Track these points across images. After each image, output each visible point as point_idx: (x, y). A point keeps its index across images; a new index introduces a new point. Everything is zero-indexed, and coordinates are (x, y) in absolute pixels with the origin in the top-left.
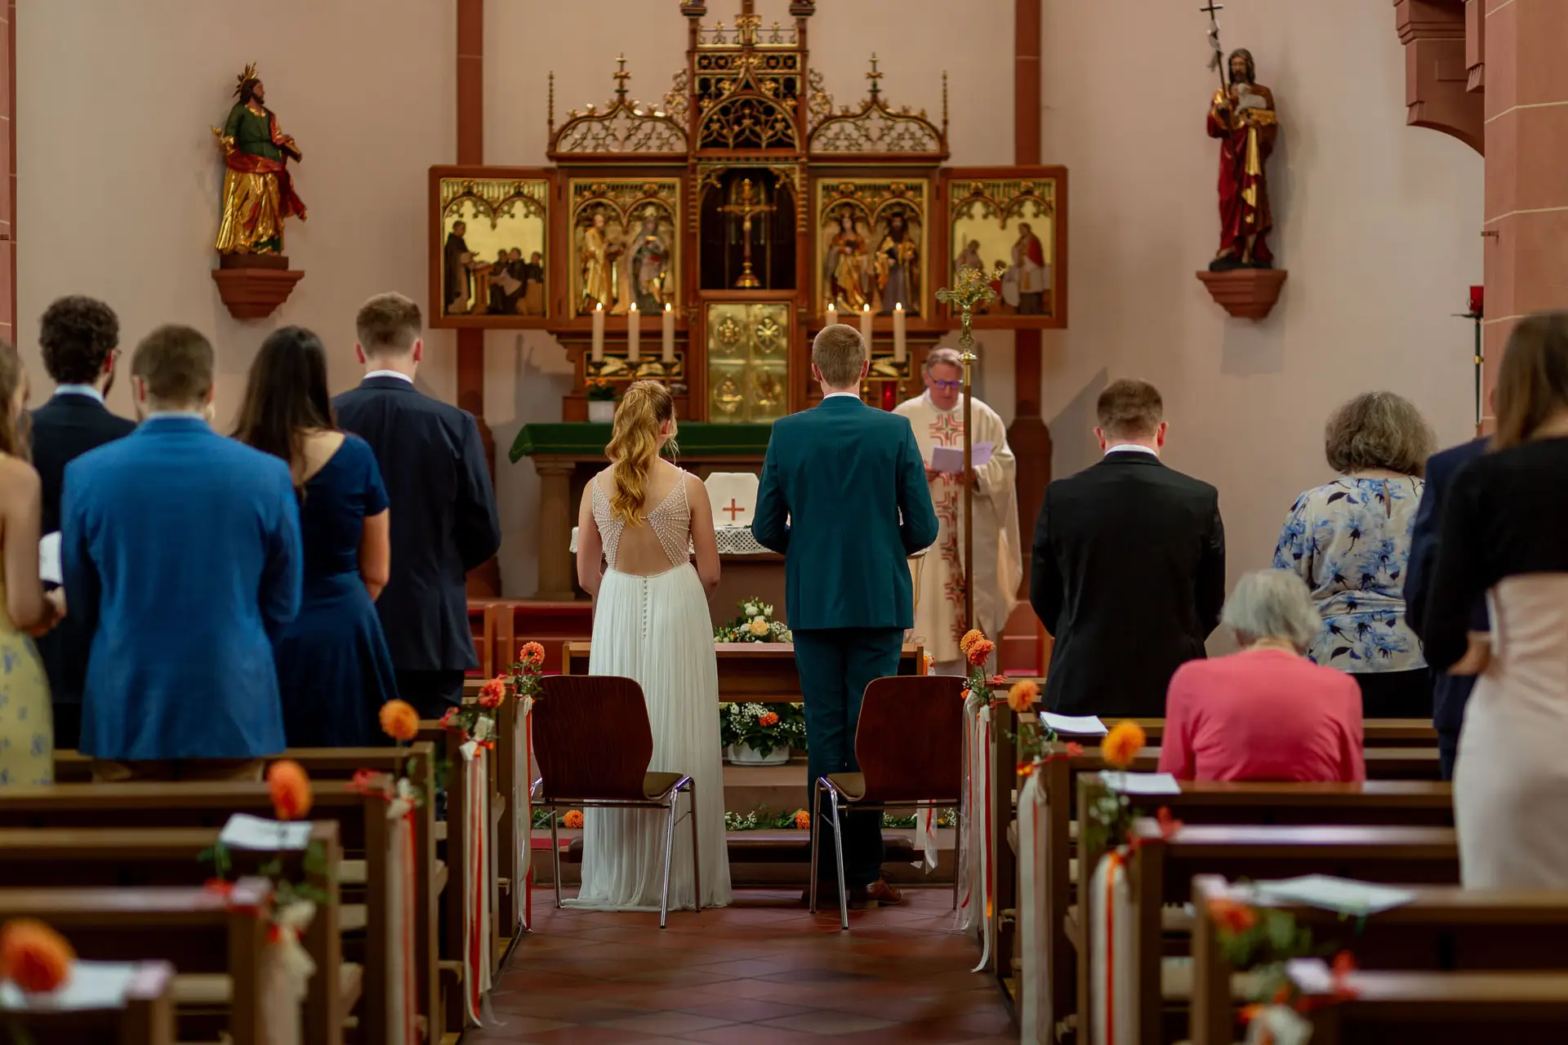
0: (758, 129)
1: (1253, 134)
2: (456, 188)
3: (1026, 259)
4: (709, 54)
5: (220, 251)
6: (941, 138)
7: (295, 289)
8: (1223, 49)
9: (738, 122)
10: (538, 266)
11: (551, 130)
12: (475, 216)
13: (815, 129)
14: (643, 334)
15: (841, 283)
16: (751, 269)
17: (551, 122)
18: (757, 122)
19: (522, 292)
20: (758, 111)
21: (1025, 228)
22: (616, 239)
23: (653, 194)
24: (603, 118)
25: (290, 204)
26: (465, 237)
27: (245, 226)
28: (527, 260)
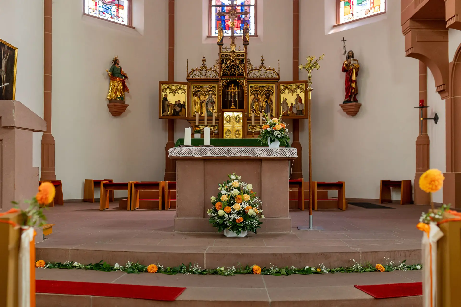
0: (235, 71)
1: (354, 70)
2: (165, 86)
3: (298, 102)
4: (224, 54)
5: (108, 99)
6: (278, 74)
7: (127, 109)
8: (346, 50)
9: (231, 69)
10: (184, 105)
11: (187, 73)
12: (170, 93)
13: (249, 72)
14: (208, 120)
15: (255, 108)
16: (234, 104)
17: (187, 71)
18: (235, 70)
19: (181, 110)
20: (235, 67)
21: (298, 95)
22: (202, 99)
23: (211, 88)
24: (199, 70)
25: (125, 88)
26: (167, 98)
27: (114, 93)
28: (182, 104)
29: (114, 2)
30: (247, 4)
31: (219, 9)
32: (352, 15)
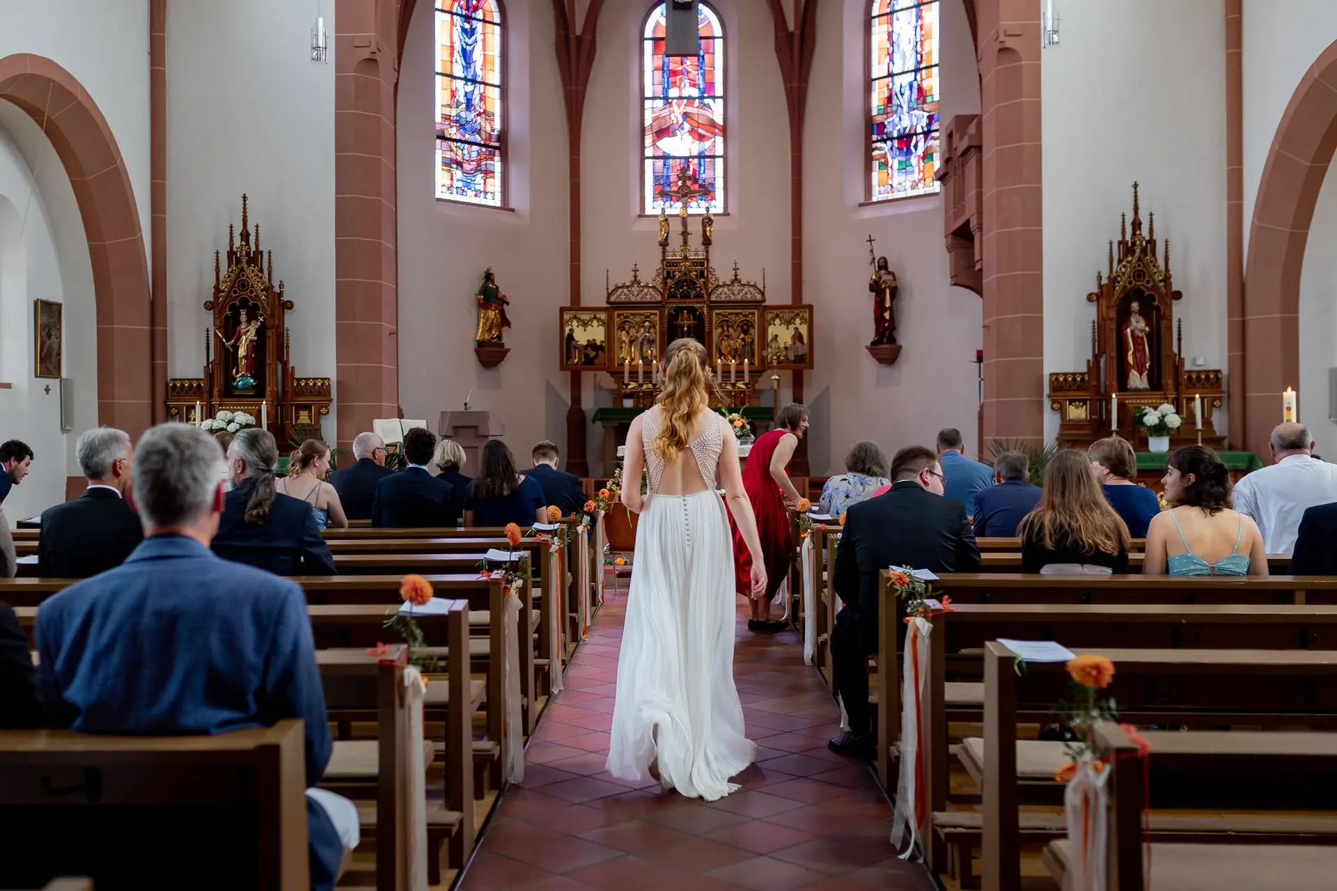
0: (689, 291)
1: (888, 291)
2: (570, 315)
3: (797, 342)
4: (670, 261)
5: (477, 341)
6: (763, 294)
7: (507, 356)
9: (682, 288)
10: (603, 346)
11: (607, 292)
13: (712, 291)
17: (607, 289)
18: (689, 288)
19: (596, 356)
20: (690, 284)
21: (796, 329)
22: (633, 335)
23: (648, 317)
24: (628, 287)
25: (505, 322)
26: (574, 335)
27: (487, 331)
28: (599, 344)
29: (479, 168)
30: (709, 154)
31: (660, 163)
32: (890, 187)
